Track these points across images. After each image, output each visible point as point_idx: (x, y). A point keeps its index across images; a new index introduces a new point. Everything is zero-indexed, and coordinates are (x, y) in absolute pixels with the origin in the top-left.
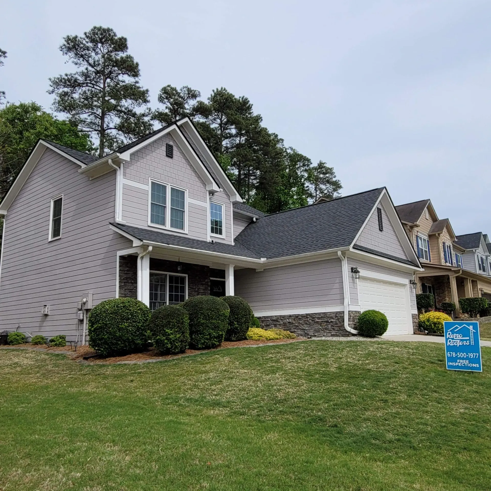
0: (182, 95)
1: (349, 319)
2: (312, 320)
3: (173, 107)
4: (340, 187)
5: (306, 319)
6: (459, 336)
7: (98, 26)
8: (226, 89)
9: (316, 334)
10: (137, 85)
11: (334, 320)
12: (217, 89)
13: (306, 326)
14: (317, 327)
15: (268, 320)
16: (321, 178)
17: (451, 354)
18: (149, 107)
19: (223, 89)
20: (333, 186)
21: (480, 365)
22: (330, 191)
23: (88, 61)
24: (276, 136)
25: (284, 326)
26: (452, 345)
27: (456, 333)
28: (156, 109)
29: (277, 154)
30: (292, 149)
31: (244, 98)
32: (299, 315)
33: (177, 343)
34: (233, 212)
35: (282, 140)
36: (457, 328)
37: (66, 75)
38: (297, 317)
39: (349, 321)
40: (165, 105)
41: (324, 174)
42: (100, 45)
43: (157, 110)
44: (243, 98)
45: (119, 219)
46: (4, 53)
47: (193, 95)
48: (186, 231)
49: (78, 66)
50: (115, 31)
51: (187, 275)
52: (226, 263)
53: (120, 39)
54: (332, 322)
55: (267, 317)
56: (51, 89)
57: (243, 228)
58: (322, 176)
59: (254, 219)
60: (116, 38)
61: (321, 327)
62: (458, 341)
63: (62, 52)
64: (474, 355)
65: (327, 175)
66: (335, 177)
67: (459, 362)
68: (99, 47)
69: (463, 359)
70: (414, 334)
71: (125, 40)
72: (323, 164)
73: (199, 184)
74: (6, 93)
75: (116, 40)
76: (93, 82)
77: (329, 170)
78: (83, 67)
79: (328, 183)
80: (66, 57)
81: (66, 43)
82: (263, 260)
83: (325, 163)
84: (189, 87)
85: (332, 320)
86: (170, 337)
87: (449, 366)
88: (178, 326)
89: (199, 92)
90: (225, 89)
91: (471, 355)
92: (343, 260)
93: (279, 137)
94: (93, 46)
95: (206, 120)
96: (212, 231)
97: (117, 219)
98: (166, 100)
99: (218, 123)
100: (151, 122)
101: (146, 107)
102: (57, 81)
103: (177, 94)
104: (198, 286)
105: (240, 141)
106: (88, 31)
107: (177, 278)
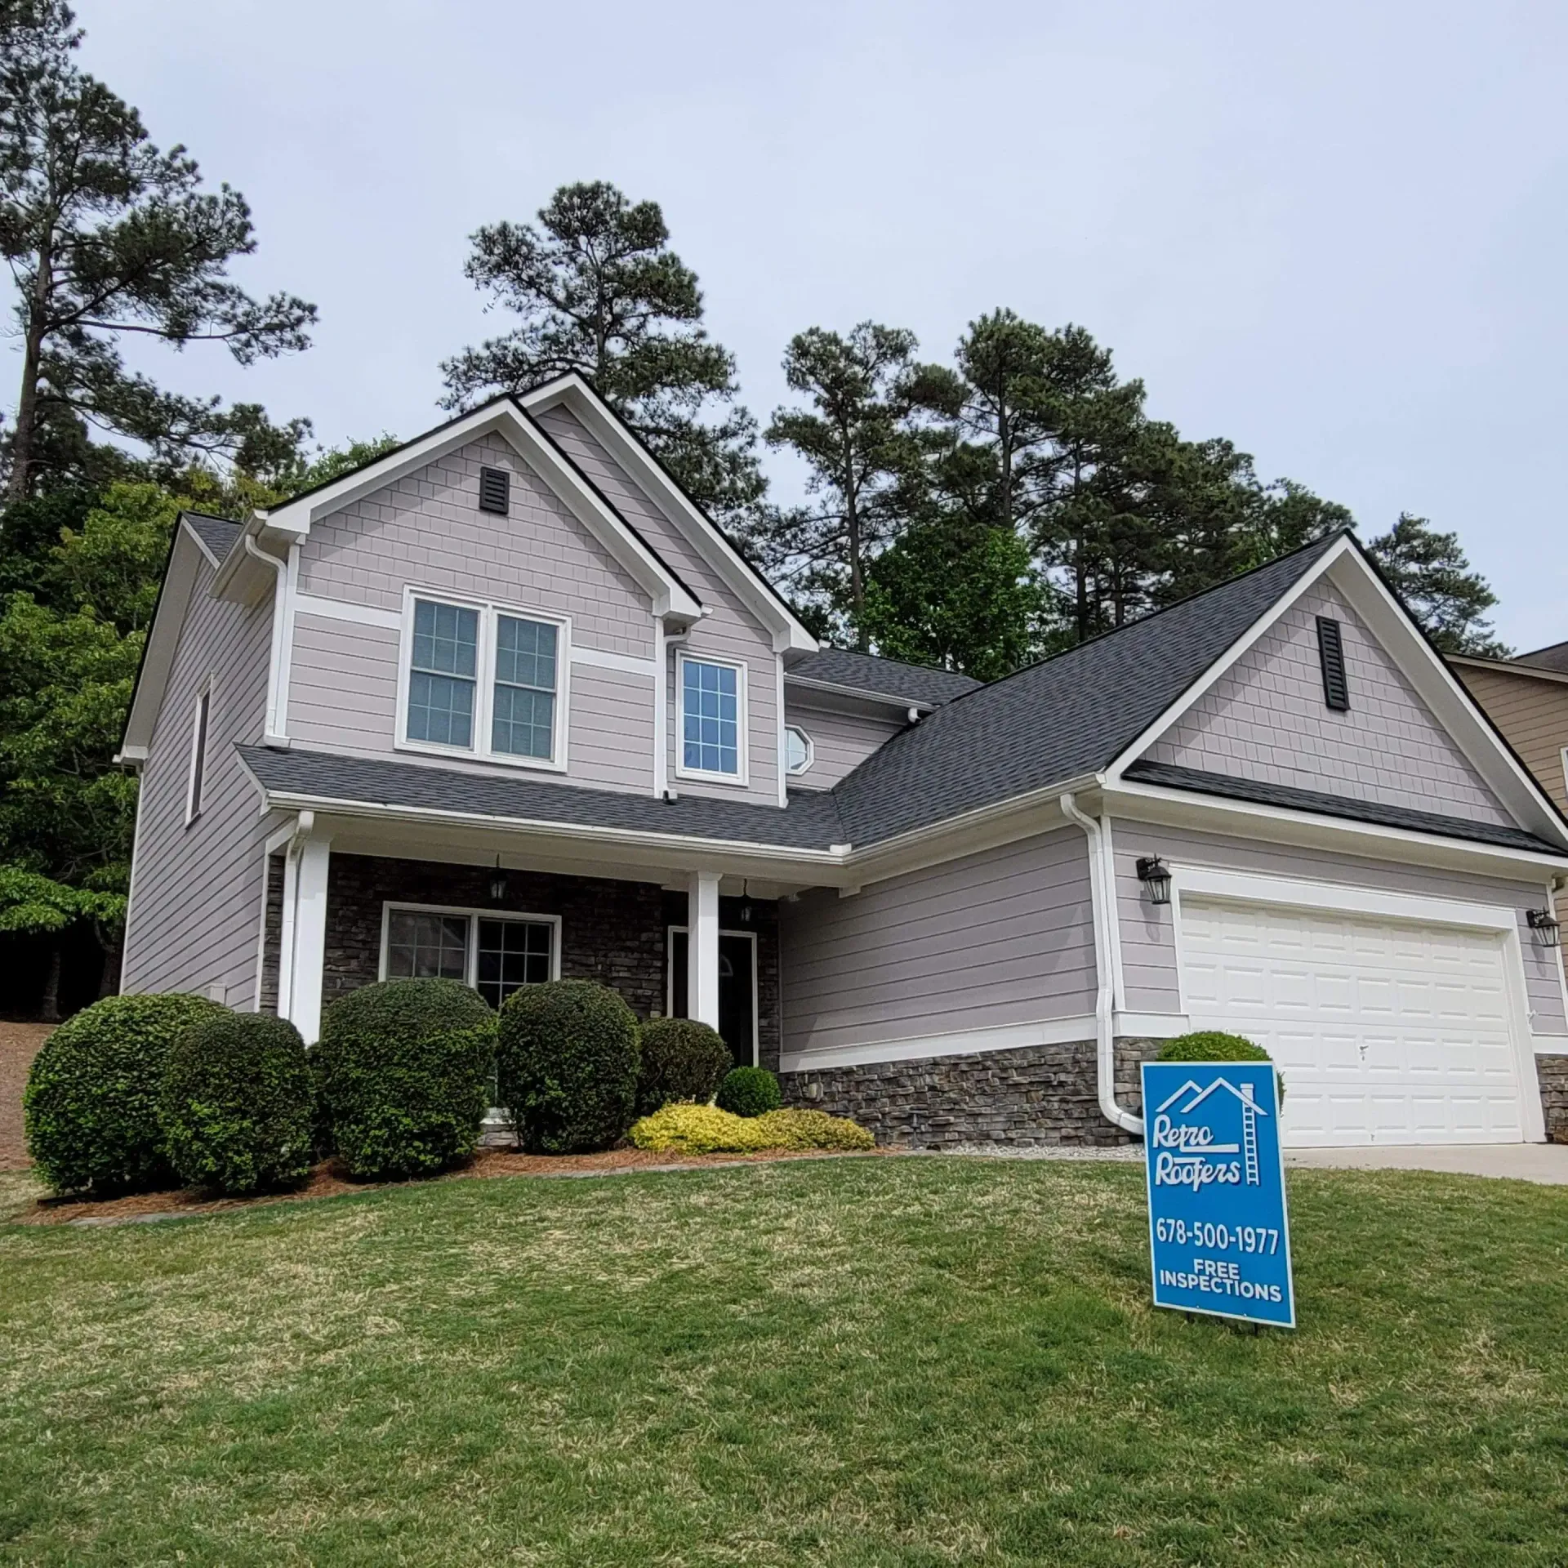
0: (858, 352)
1: (1115, 1071)
2: (1001, 1079)
3: (834, 396)
4: (1487, 601)
5: (982, 1076)
6: (1201, 1138)
7: (570, 184)
8: (1014, 310)
9: (1012, 1135)
10: (704, 342)
11: (1070, 1079)
12: (984, 318)
13: (980, 1100)
14: (1016, 1104)
15: (872, 1081)
16: (1412, 577)
17: (1166, 1226)
18: (740, 405)
19: (1003, 312)
20: (1456, 597)
21: (1283, 1291)
22: (1448, 618)
23: (550, 295)
24: (1228, 447)
25: (917, 1100)
26: (1173, 1181)
27: (1191, 1119)
28: (774, 408)
29: (1212, 508)
30: (1288, 485)
31: (1074, 329)
32: (959, 1057)
33: (239, 1153)
34: (788, 686)
35: (1249, 458)
36: (1191, 1093)
37: (488, 346)
38: (956, 1066)
39: (1116, 1080)
40: (811, 396)
42: (583, 240)
43: (779, 413)
44: (1068, 331)
45: (276, 731)
46: (312, 309)
47: (893, 346)
48: (560, 762)
49: (524, 313)
50: (617, 187)
51: (557, 920)
52: (688, 869)
53: (639, 210)
54: (1061, 1084)
55: (871, 1068)
56: (447, 393)
57: (872, 750)
58: (1413, 567)
59: (913, 715)
60: (629, 209)
61: (1027, 1106)
62: (1197, 1160)
63: (472, 282)
64: (1258, 1236)
65: (1435, 564)
66: (1464, 565)
67: (1202, 1272)
68: (584, 247)
69: (1214, 1254)
70: (1551, 1139)
71: (655, 207)
72: (1412, 524)
73: (621, 595)
74: (314, 424)
75: (631, 216)
76: (570, 356)
77: (1437, 545)
78: (541, 312)
79: (1438, 590)
80: (488, 293)
81: (478, 252)
82: (839, 852)
83: (1420, 521)
84: (876, 323)
85: (1063, 1077)
86: (207, 1130)
87: (1167, 1291)
88: (240, 1090)
89: (910, 334)
90: (1008, 313)
91: (1249, 1238)
92: (1091, 829)
93: (1237, 450)
94: (570, 249)
95: (951, 424)
96: (690, 761)
97: (268, 732)
98: (811, 379)
99: (996, 427)
100: (752, 453)
101: (730, 406)
102: (463, 367)
103: (842, 352)
104: (605, 956)
105: (1077, 478)
106: (547, 204)
107: (515, 929)
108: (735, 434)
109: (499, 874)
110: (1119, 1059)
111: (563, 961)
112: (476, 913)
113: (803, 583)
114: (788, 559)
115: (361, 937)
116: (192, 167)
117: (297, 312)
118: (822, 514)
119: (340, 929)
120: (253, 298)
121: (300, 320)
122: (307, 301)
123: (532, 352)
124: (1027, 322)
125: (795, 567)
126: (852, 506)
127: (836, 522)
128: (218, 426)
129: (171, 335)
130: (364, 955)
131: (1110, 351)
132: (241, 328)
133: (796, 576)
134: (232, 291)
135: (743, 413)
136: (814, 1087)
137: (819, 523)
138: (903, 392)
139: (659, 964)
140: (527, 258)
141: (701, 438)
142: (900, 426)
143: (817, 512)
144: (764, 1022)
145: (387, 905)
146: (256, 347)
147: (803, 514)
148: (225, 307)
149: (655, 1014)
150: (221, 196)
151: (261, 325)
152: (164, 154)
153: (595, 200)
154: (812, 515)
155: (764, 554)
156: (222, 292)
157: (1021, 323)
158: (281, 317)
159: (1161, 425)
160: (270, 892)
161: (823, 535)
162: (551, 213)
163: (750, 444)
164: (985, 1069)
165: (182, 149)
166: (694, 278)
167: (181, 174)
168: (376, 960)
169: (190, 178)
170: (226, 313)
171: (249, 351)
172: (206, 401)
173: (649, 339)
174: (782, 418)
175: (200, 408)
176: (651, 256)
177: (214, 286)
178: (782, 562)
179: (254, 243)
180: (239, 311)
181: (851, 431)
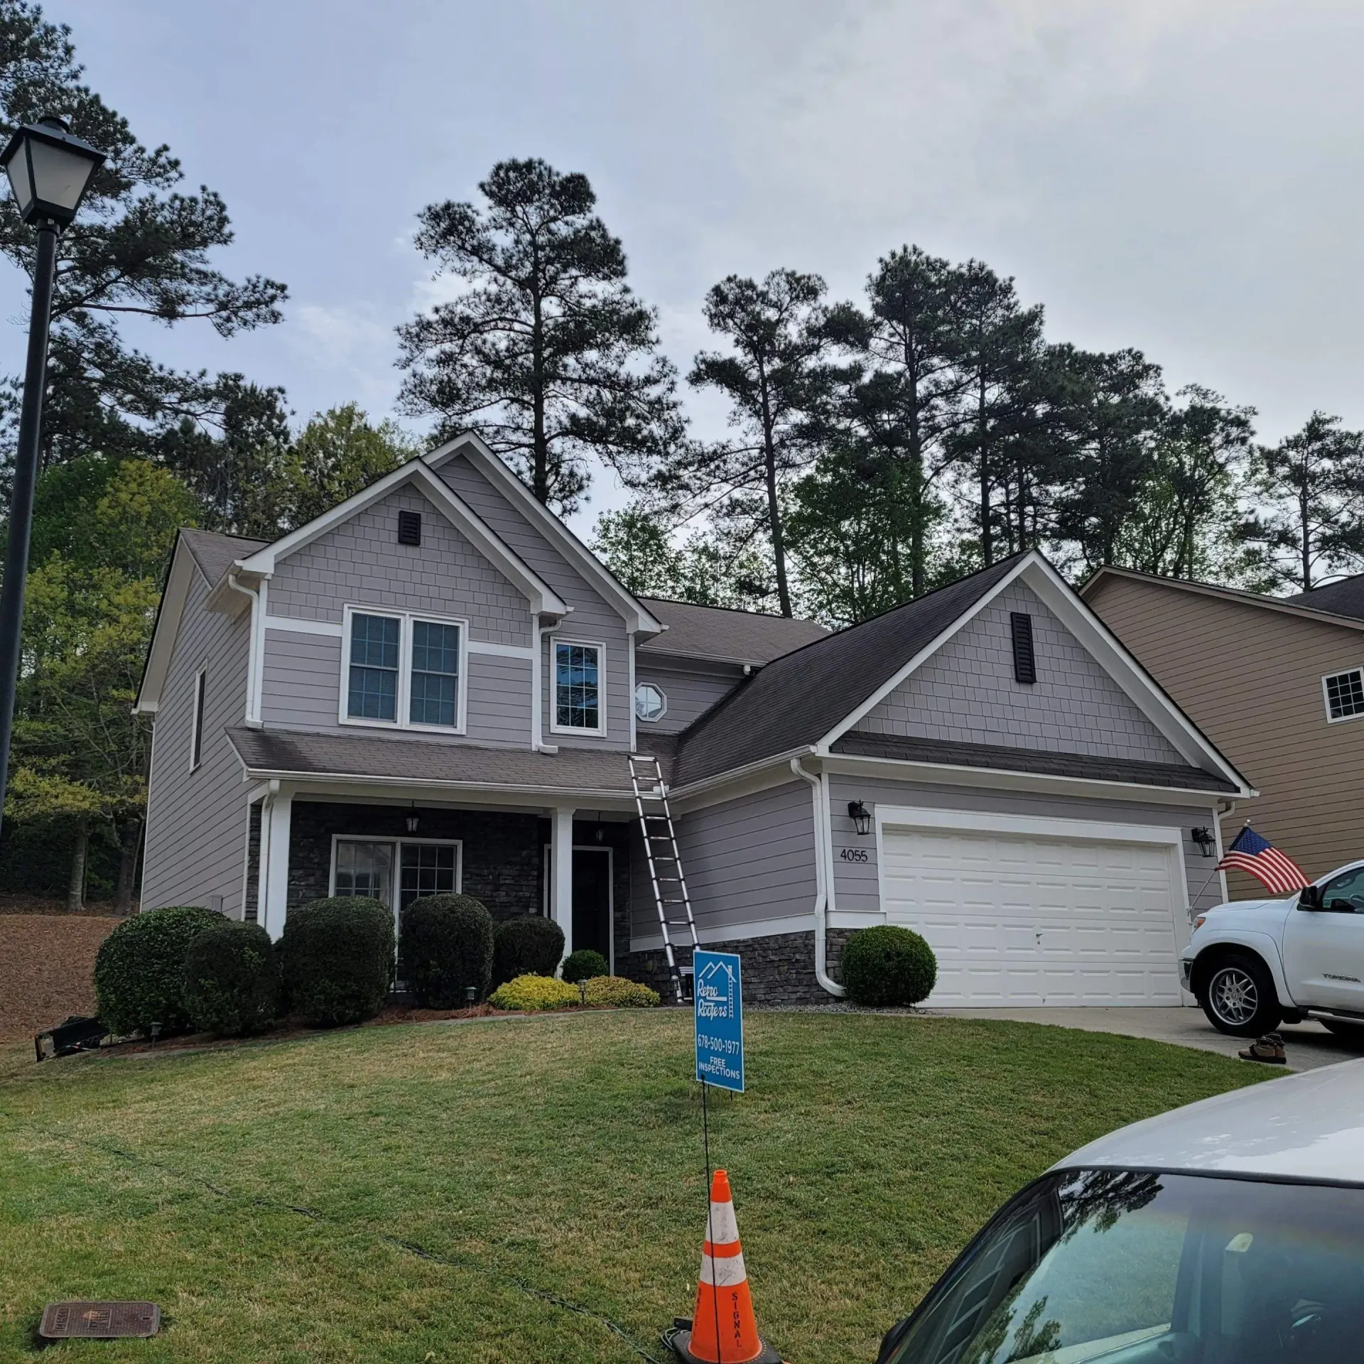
0: (773, 297)
1: (826, 952)
2: (763, 957)
3: (751, 337)
6: (714, 993)
7: (506, 160)
8: (920, 247)
9: (769, 997)
10: (629, 298)
11: (801, 957)
12: (893, 255)
14: (772, 975)
18: (661, 355)
19: (910, 249)
23: (490, 262)
28: (696, 353)
30: (1195, 392)
31: (975, 265)
32: (738, 941)
33: (231, 1010)
35: (1158, 368)
37: (437, 310)
39: (827, 958)
40: (731, 338)
41: (1337, 455)
42: (519, 208)
43: (701, 357)
44: (970, 266)
45: (253, 717)
46: (283, 288)
47: (805, 289)
48: (461, 727)
49: (468, 278)
50: (548, 162)
51: (460, 843)
52: (550, 806)
53: (569, 180)
54: (797, 961)
56: (404, 354)
57: (715, 699)
59: (747, 670)
60: (560, 179)
61: (777, 977)
62: (712, 1004)
63: (422, 252)
64: (733, 1045)
65: (1347, 461)
67: (713, 1063)
68: (520, 215)
69: (718, 1054)
71: (582, 177)
72: (1324, 422)
73: (507, 600)
75: (562, 185)
76: (509, 316)
77: (1349, 443)
80: (435, 260)
81: (426, 227)
82: (660, 791)
84: (788, 270)
85: (798, 956)
89: (820, 279)
90: (915, 249)
91: (729, 1046)
92: (813, 782)
93: (1147, 360)
94: (508, 215)
95: (860, 357)
96: (562, 721)
97: (248, 717)
98: (730, 323)
99: (902, 357)
100: (673, 397)
101: (652, 357)
102: (414, 330)
103: (758, 296)
104: (495, 869)
105: (982, 399)
106: (486, 178)
107: (428, 851)
108: (656, 382)
109: (413, 812)
110: (829, 943)
111: (464, 873)
112: (399, 840)
113: (724, 510)
114: (713, 487)
115: (316, 860)
116: (175, 164)
117: (271, 291)
118: (742, 447)
119: (302, 855)
120: (231, 280)
121: (273, 298)
122: (278, 281)
123: (476, 314)
124: (933, 257)
125: (718, 495)
126: (768, 437)
127: (755, 453)
128: (206, 395)
129: (162, 313)
130: (318, 873)
131: (1011, 279)
132: (223, 306)
133: (717, 505)
134: (214, 275)
135: (664, 361)
136: (650, 963)
137: (739, 455)
138: (812, 331)
139: (535, 873)
140: (469, 230)
141: (626, 386)
142: (811, 363)
143: (736, 445)
144: (619, 915)
145: (335, 837)
146: (235, 323)
147: (724, 447)
148: (208, 289)
149: (532, 910)
150: (200, 196)
151: (239, 304)
152: (150, 153)
153: (530, 173)
154: (733, 448)
155: (691, 482)
156: (204, 277)
157: (928, 258)
158: (257, 295)
159: (1062, 346)
160: (251, 831)
161: (743, 464)
162: (489, 185)
163: (671, 390)
164: (755, 950)
165: (166, 148)
166: (618, 242)
167: (166, 171)
168: (328, 877)
169: (173, 174)
170: (209, 294)
171: (229, 325)
172: (195, 374)
173: (581, 297)
174: (704, 361)
175: (189, 380)
176: (580, 221)
177: (198, 272)
178: (708, 489)
179: (231, 234)
180: (221, 292)
181: (767, 369)
